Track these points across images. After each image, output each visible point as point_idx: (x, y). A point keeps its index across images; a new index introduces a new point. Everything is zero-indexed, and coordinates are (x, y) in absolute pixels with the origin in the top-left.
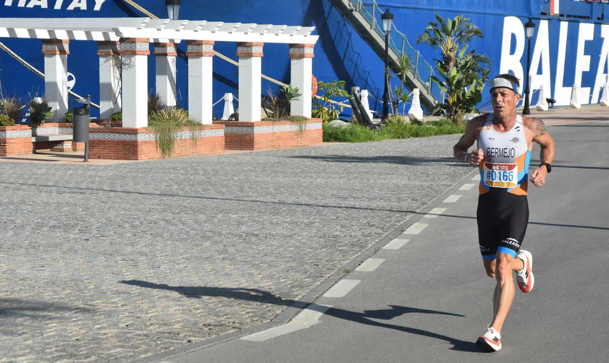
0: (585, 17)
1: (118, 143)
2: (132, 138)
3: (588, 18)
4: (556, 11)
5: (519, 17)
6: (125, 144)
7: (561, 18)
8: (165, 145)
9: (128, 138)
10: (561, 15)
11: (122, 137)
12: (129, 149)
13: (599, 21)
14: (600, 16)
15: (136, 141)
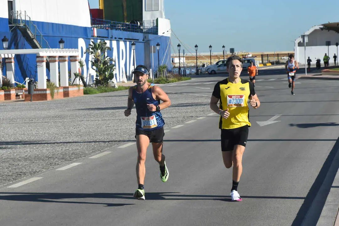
0: (105, 37)
1: (38, 95)
2: (44, 92)
3: (107, 37)
4: (96, 35)
5: (83, 38)
6: (41, 95)
7: (98, 38)
8: (52, 94)
9: (42, 92)
10: (97, 37)
11: (40, 92)
12: (43, 96)
13: (111, 39)
14: (111, 37)
15: (46, 94)
